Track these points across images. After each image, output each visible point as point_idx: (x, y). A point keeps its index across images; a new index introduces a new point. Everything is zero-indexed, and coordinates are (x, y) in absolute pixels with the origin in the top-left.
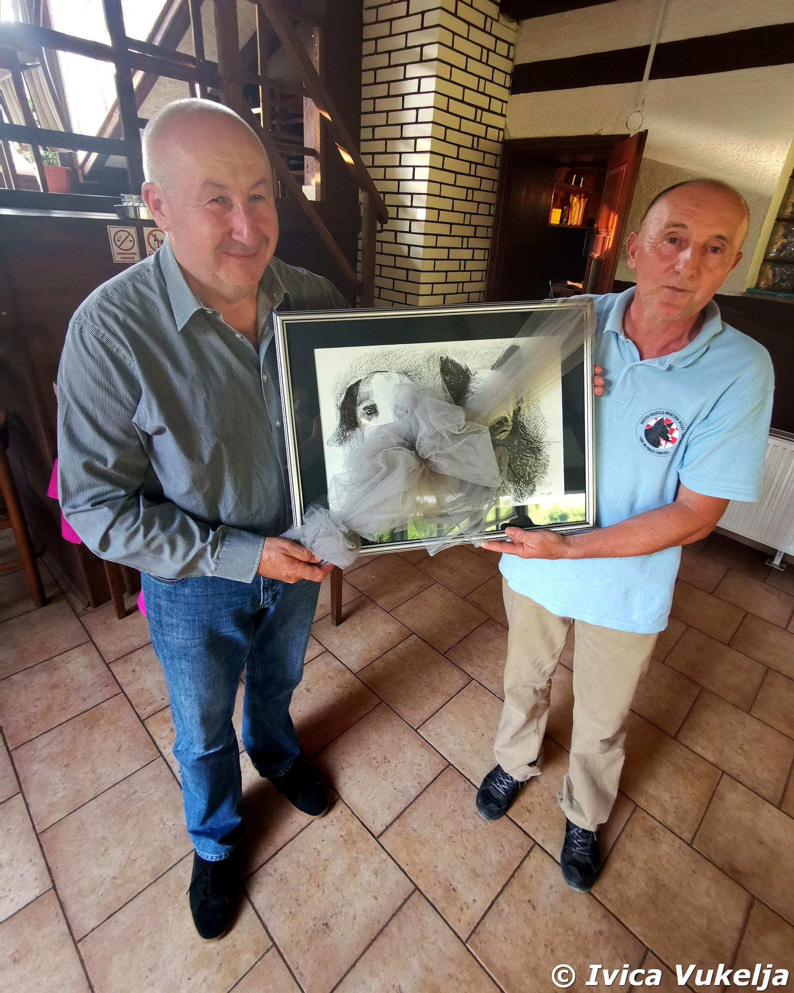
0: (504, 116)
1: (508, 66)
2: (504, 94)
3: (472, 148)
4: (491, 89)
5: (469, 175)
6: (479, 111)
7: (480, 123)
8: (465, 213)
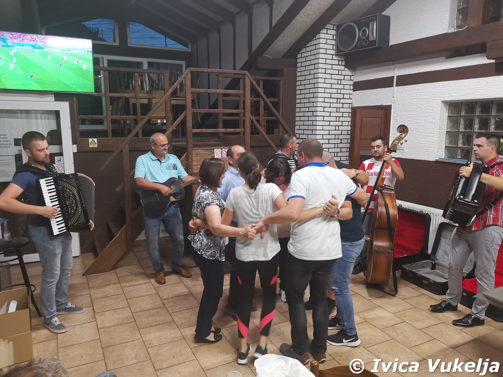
0: (351, 99)
1: (352, 83)
2: (351, 92)
3: (337, 112)
4: (343, 91)
5: (336, 121)
6: (339, 100)
7: (340, 103)
8: (335, 135)
